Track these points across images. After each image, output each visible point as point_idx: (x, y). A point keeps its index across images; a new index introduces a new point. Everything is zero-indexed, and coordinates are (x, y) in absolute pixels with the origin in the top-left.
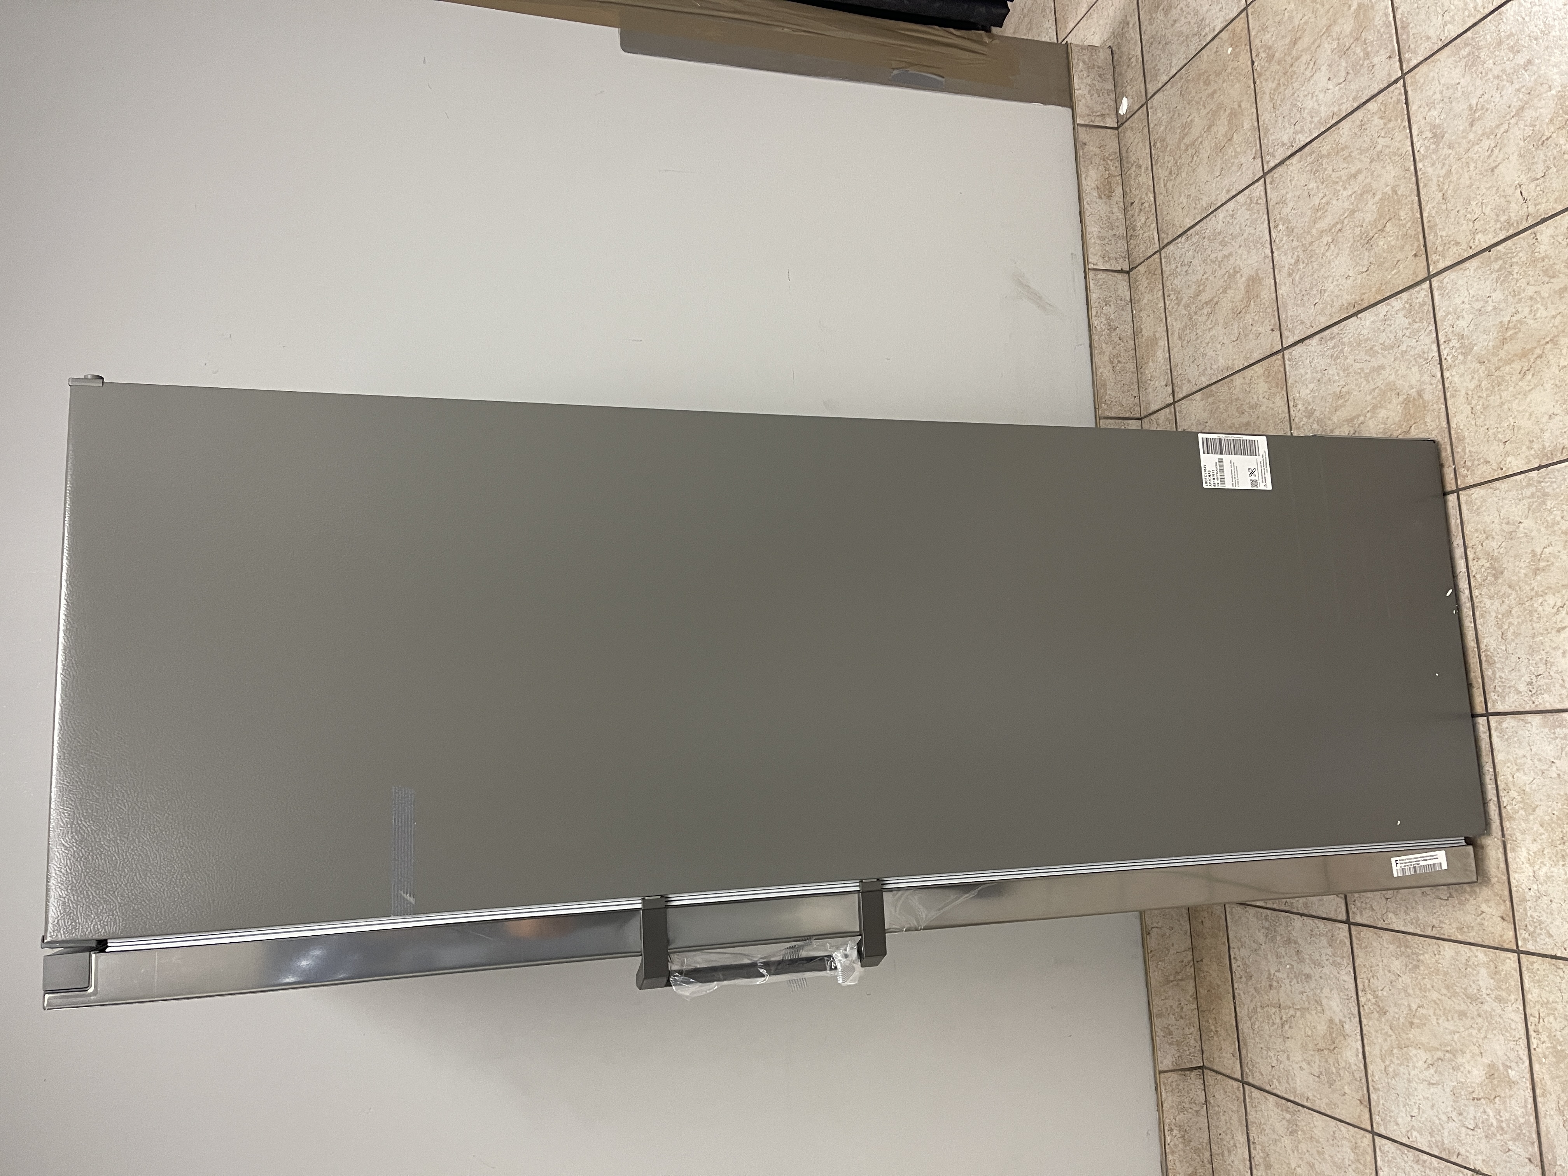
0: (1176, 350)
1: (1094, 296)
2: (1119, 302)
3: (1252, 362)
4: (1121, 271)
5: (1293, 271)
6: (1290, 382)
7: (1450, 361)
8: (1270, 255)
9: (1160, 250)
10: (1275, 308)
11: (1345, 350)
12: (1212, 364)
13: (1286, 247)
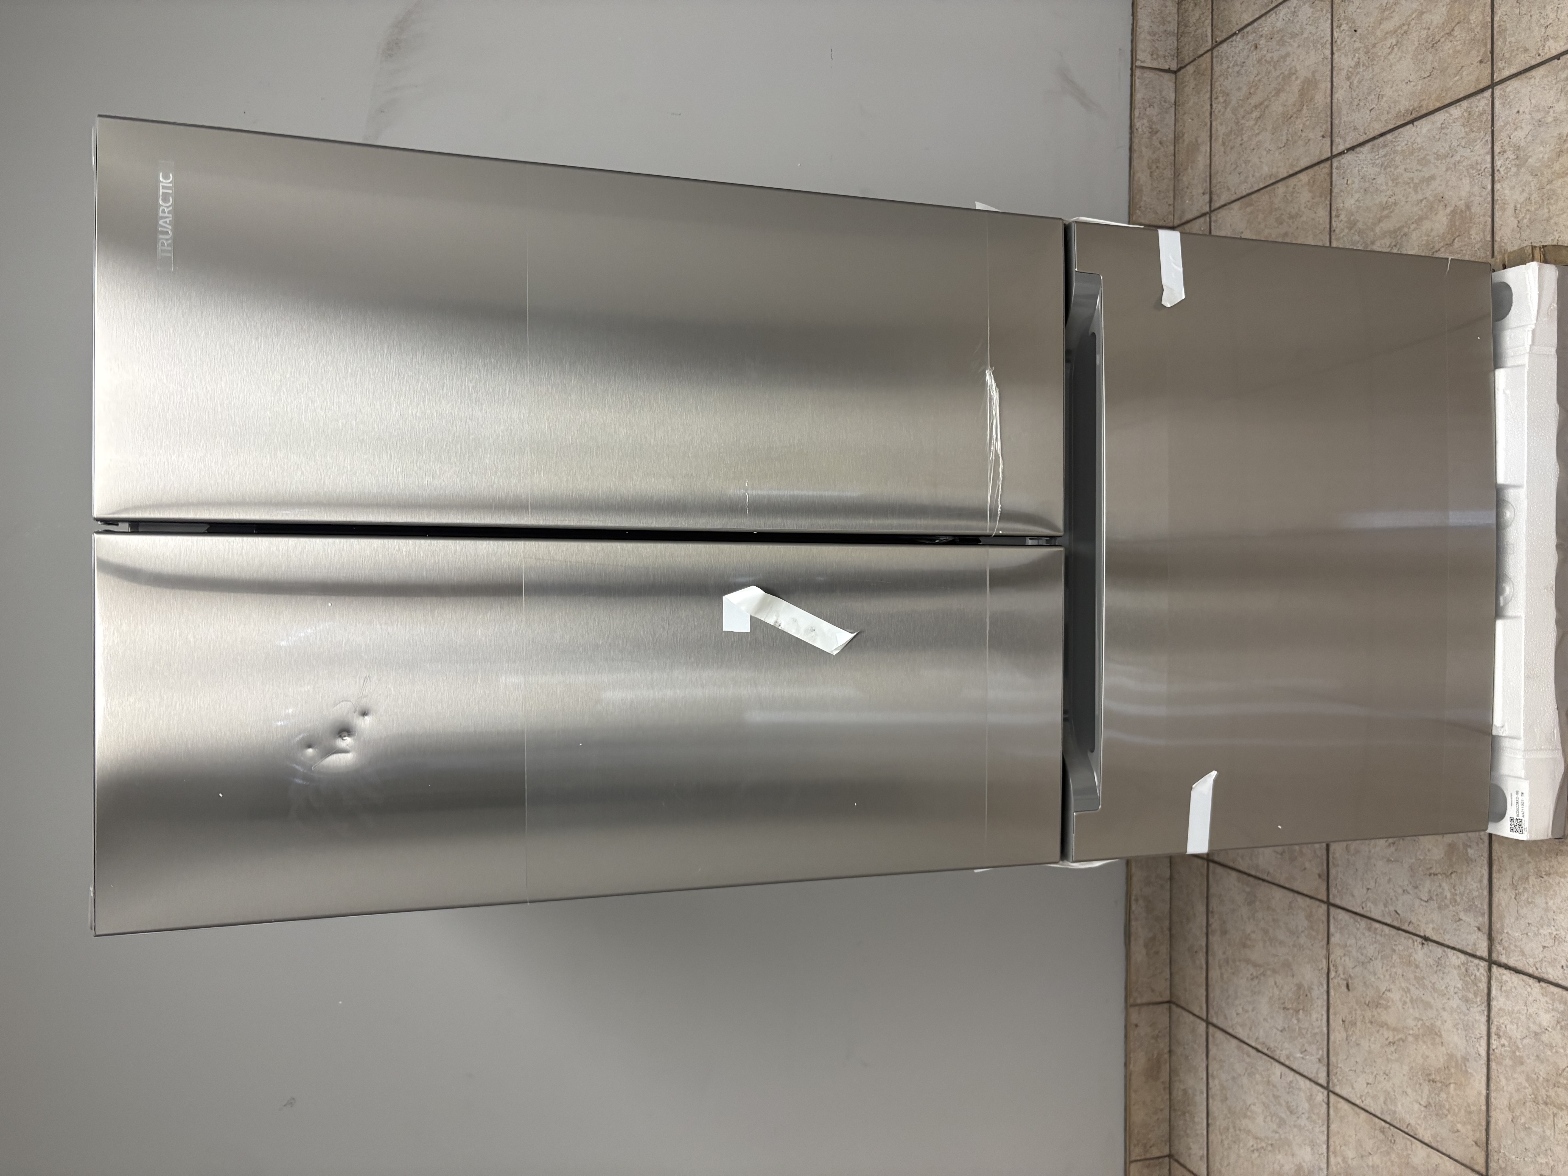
0: (1217, 156)
1: (1138, 96)
2: (1163, 104)
3: (1297, 169)
4: (1168, 71)
5: (1352, 74)
6: (1335, 190)
7: (1502, 173)
8: (1330, 56)
9: (1212, 49)
10: (1329, 113)
11: (1397, 158)
12: (1254, 172)
13: (1347, 48)
